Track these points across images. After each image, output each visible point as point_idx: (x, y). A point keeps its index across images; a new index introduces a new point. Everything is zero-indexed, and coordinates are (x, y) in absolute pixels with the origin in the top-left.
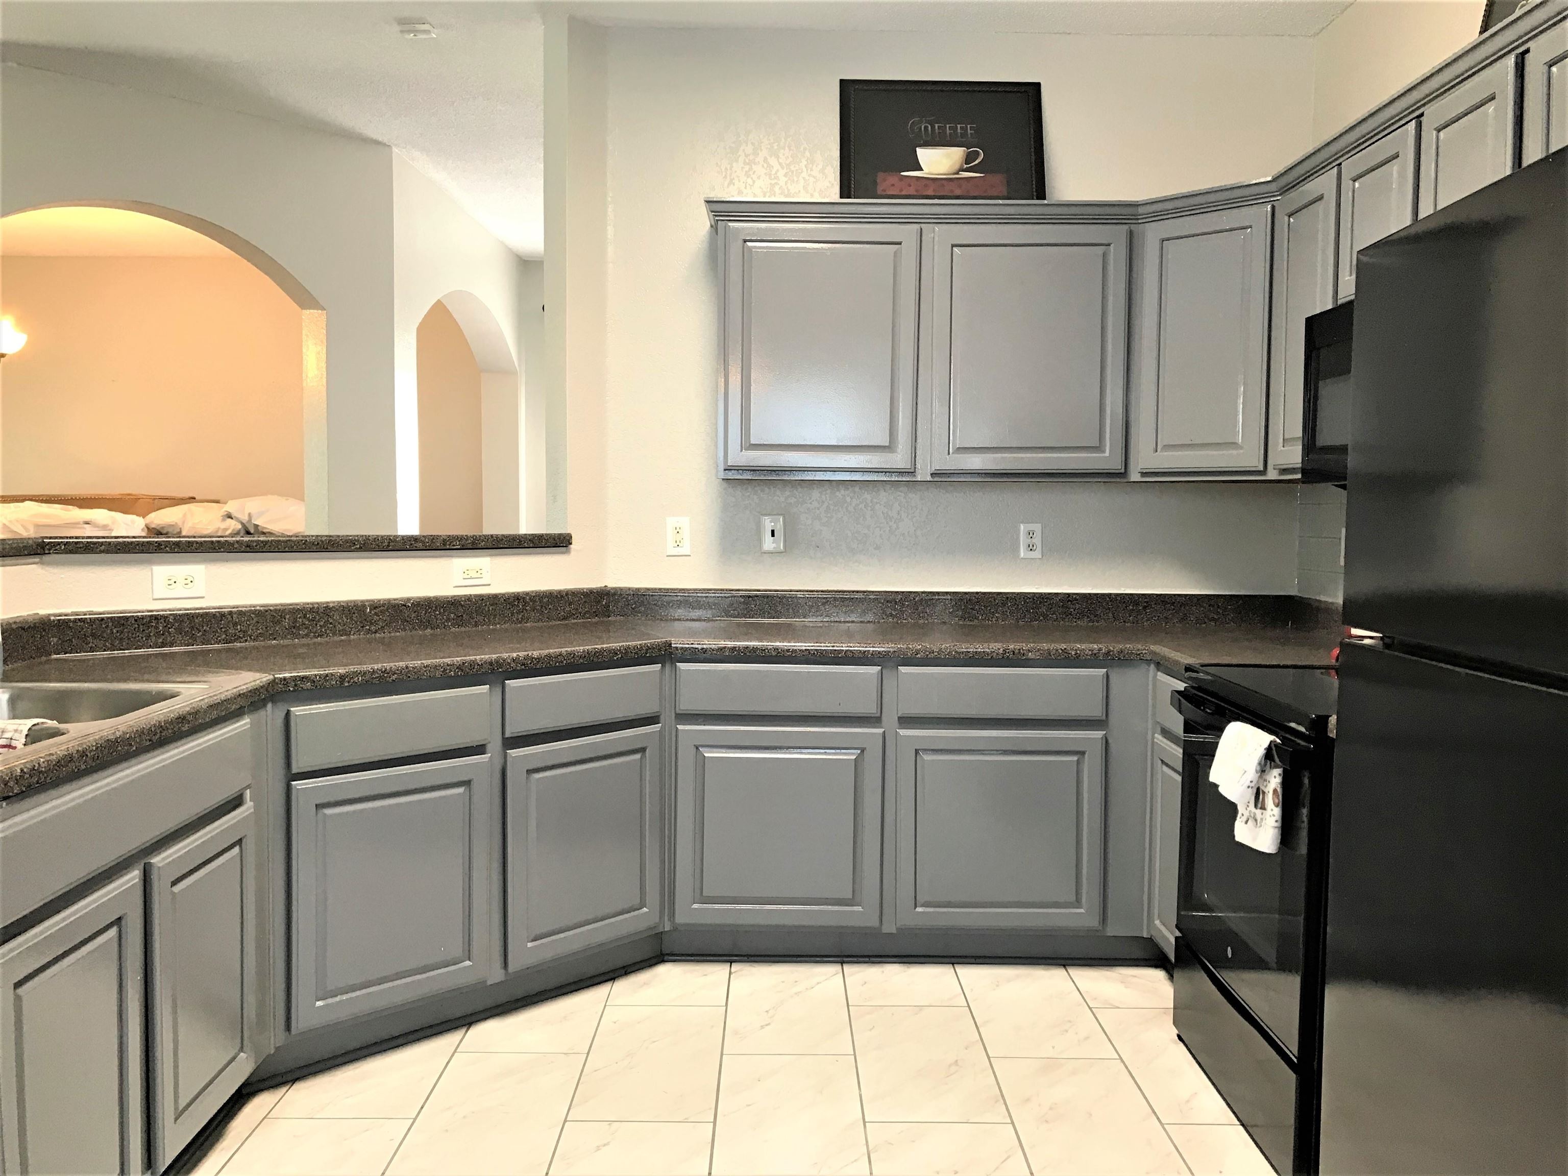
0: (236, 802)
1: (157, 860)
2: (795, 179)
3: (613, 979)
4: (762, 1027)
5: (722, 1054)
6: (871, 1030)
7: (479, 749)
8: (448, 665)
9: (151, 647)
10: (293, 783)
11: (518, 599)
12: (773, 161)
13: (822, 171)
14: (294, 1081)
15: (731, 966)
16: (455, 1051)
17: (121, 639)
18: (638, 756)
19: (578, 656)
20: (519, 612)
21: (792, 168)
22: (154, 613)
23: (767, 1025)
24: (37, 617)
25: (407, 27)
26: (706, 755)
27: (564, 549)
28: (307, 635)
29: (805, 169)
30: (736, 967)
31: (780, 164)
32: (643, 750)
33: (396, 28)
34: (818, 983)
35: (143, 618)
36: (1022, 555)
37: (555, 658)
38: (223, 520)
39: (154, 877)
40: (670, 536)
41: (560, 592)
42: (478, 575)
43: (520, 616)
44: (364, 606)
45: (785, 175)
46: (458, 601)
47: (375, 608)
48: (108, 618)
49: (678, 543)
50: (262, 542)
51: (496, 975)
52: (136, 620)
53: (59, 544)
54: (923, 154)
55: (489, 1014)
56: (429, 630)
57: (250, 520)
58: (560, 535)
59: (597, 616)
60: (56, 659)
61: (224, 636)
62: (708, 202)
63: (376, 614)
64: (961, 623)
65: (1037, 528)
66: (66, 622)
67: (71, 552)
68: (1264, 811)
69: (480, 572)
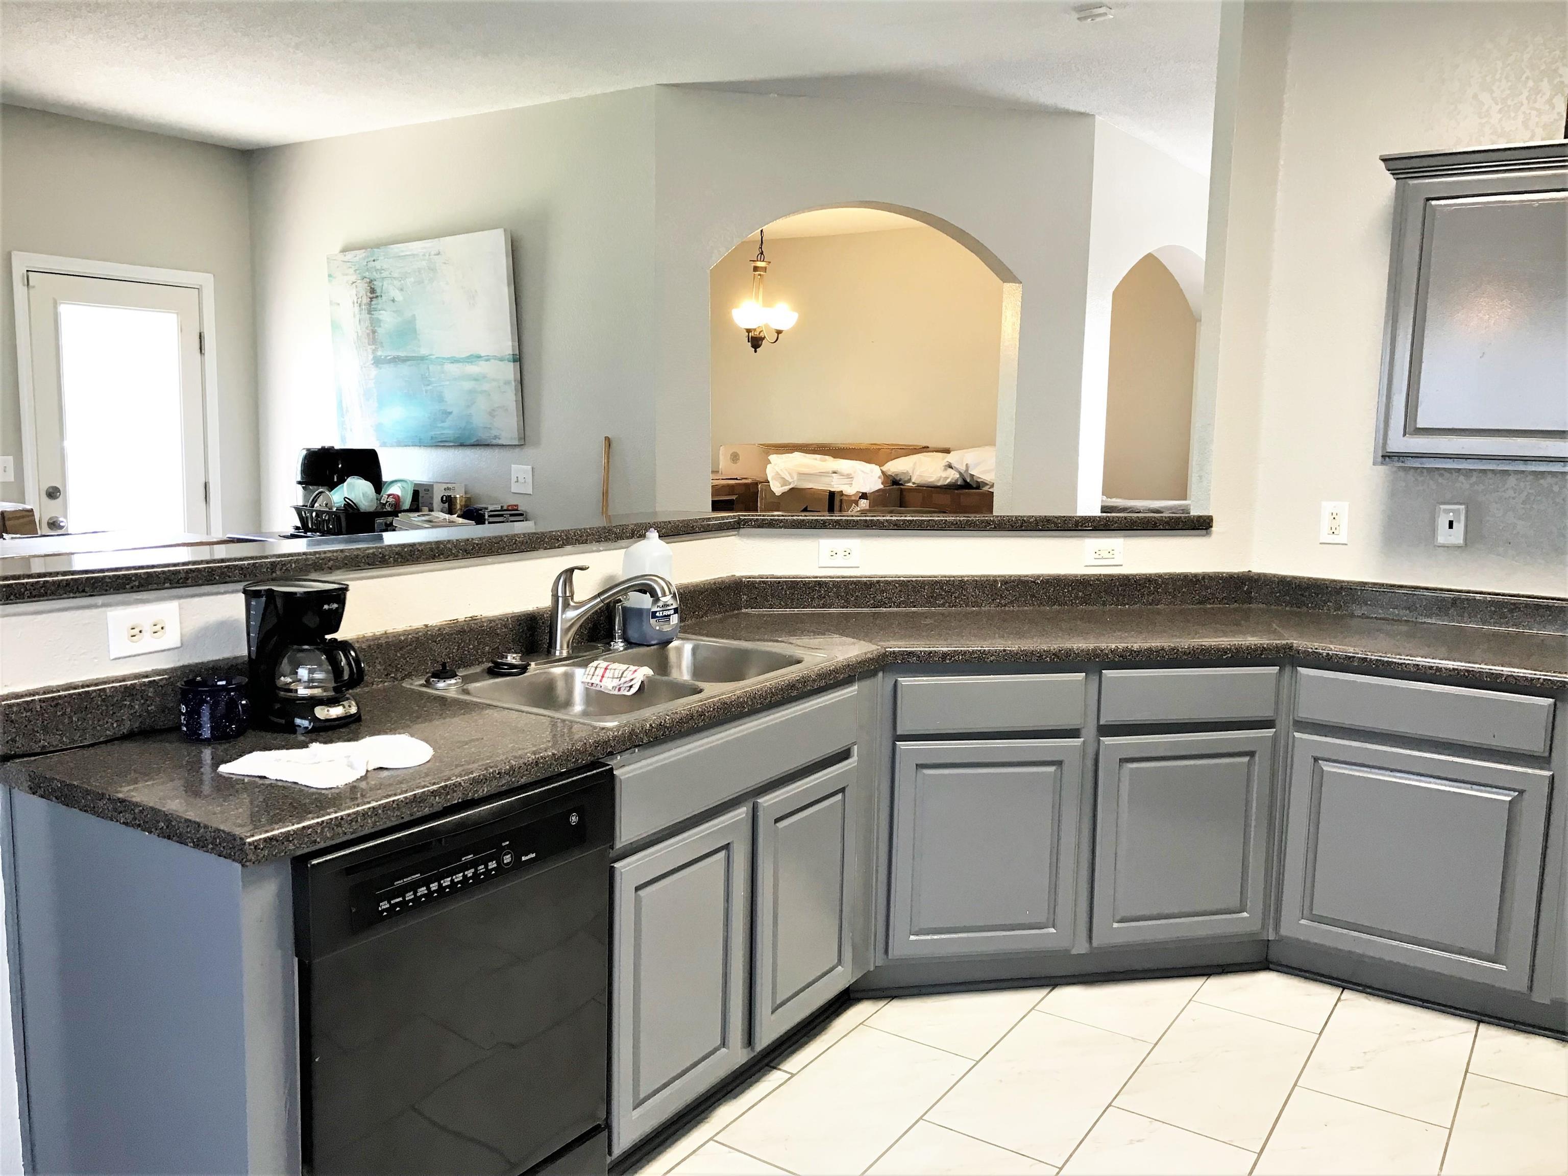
0: (845, 755)
1: (765, 801)
2: (1513, 115)
3: (1209, 975)
4: (1352, 1069)
5: (1295, 1085)
6: (1483, 1106)
7: (1073, 733)
8: (1044, 651)
9: (814, 607)
10: (897, 743)
11: (1149, 581)
12: (1485, 97)
13: (1550, 102)
14: (893, 997)
15: (1342, 992)
16: (1033, 1008)
17: (792, 599)
18: (1246, 759)
19: (1182, 652)
20: (1150, 594)
21: (1509, 102)
22: (818, 579)
23: (1358, 1068)
24: (733, 579)
25: (1083, 14)
26: (1325, 768)
27: (1204, 532)
28: (943, 605)
29: (1525, 102)
30: (1347, 994)
31: (1493, 99)
32: (1251, 754)
33: (1075, 15)
34: (1440, 1037)
35: (809, 583)
37: (1156, 652)
38: (945, 469)
39: (761, 814)
40: (1326, 523)
41: (1196, 575)
42: (1110, 556)
43: (1151, 598)
44: (995, 581)
45: (1500, 111)
46: (1087, 580)
47: (1006, 583)
48: (784, 581)
49: (1333, 530)
50: (908, 521)
51: (1081, 947)
52: (804, 585)
53: (751, 520)
55: (1076, 980)
56: (1056, 606)
57: (967, 470)
58: (1200, 517)
59: (1236, 602)
60: (746, 614)
61: (872, 601)
62: (1385, 160)
63: (1006, 589)
66: (753, 583)
67: (759, 527)
69: (1112, 552)
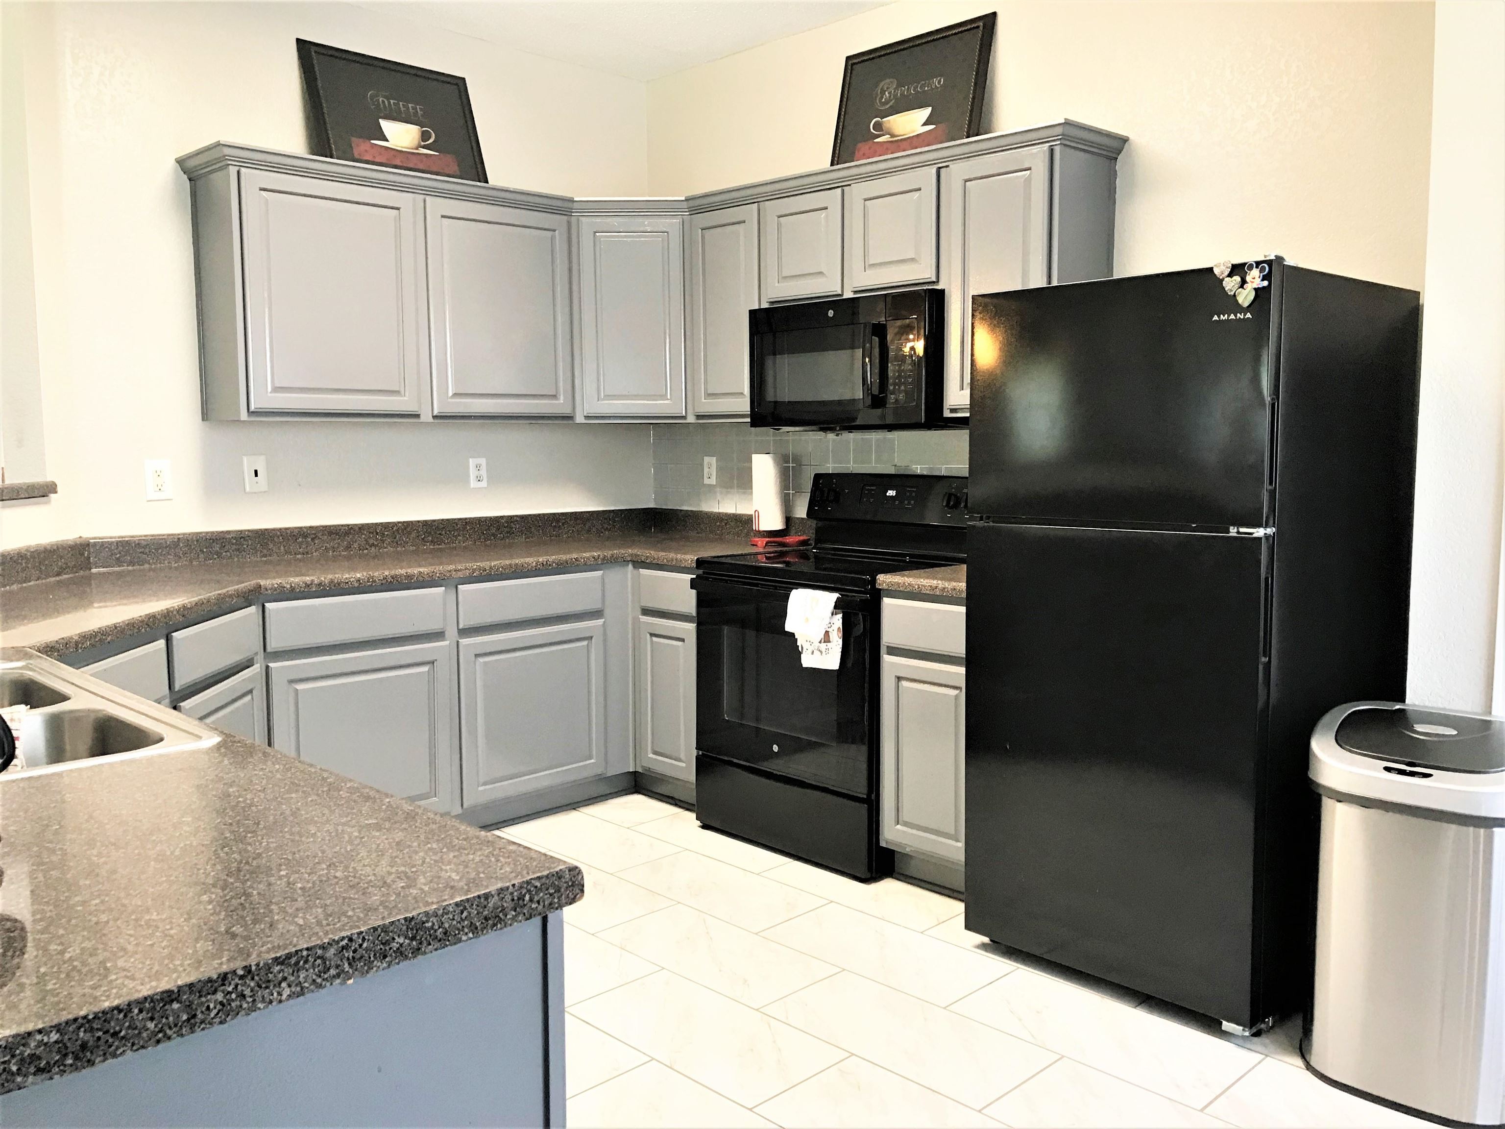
26: (298, 688)
32: (252, 691)
36: (472, 486)
49: (160, 487)
54: (387, 126)
64: (432, 547)
65: (483, 461)
68: (828, 644)
